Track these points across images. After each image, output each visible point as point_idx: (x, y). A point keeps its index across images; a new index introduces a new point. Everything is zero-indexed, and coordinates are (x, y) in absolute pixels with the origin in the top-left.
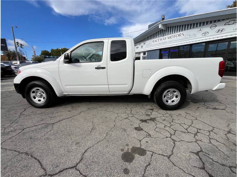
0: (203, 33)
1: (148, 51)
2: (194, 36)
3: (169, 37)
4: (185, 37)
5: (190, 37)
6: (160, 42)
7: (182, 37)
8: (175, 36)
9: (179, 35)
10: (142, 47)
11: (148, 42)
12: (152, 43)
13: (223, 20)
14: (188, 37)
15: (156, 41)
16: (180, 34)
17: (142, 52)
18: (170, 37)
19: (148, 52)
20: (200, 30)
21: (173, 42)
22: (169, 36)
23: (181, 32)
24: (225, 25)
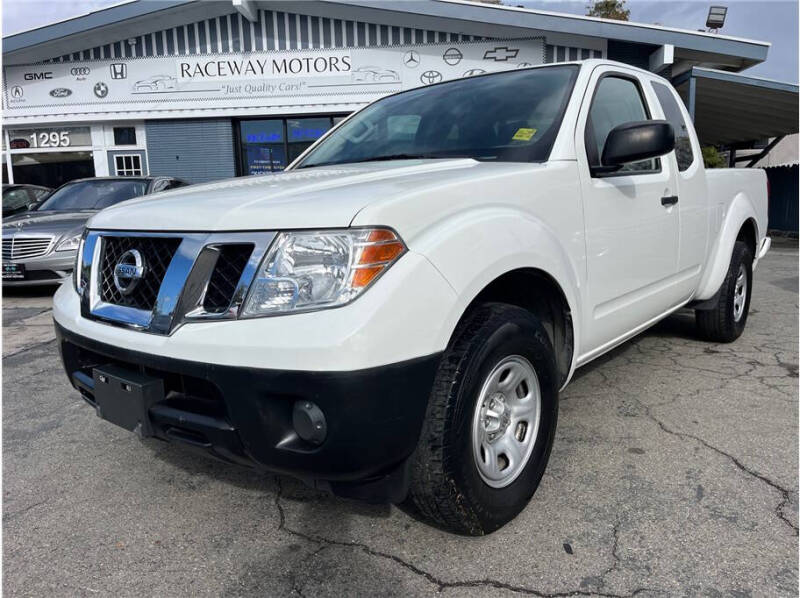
0: (424, 75)
1: (148, 122)
2: (391, 80)
3: (279, 64)
4: (358, 76)
5: (377, 81)
6: (231, 78)
7: (342, 74)
8: (312, 63)
9: (330, 64)
10: (101, 91)
11: (143, 69)
12: (181, 80)
13: (478, 39)
14: (369, 79)
15: (203, 71)
16: (334, 61)
17: (103, 125)
18: (287, 66)
19: (154, 127)
20: (412, 59)
21: (304, 90)
22: (279, 57)
23: (339, 54)
24: (485, 58)
